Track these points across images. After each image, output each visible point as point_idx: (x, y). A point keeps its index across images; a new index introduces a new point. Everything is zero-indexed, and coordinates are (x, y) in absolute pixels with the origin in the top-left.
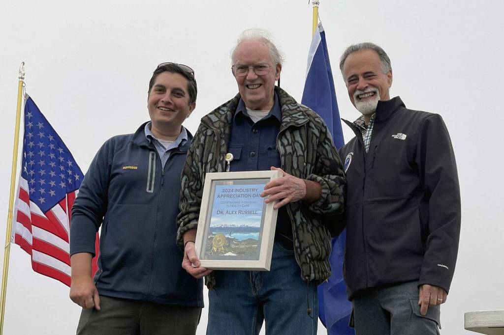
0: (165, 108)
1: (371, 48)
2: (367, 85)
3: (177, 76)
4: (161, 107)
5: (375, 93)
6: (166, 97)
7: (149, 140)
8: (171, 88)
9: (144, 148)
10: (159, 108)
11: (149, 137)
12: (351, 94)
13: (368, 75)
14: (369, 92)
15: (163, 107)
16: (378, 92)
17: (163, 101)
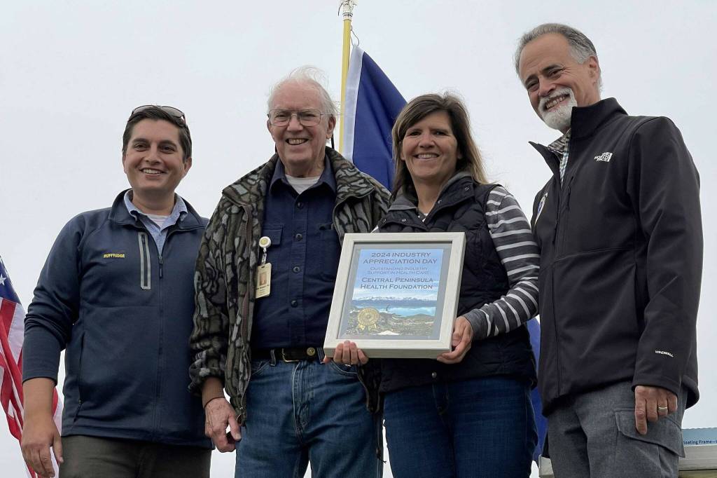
0: (152, 169)
1: (552, 30)
2: (553, 86)
3: (162, 124)
4: (146, 169)
5: (567, 96)
6: (152, 154)
7: (135, 216)
8: (156, 142)
9: (129, 227)
10: (142, 170)
11: (133, 212)
12: (535, 104)
13: (551, 72)
14: (558, 97)
15: (148, 169)
16: (572, 94)
17: (147, 161)
